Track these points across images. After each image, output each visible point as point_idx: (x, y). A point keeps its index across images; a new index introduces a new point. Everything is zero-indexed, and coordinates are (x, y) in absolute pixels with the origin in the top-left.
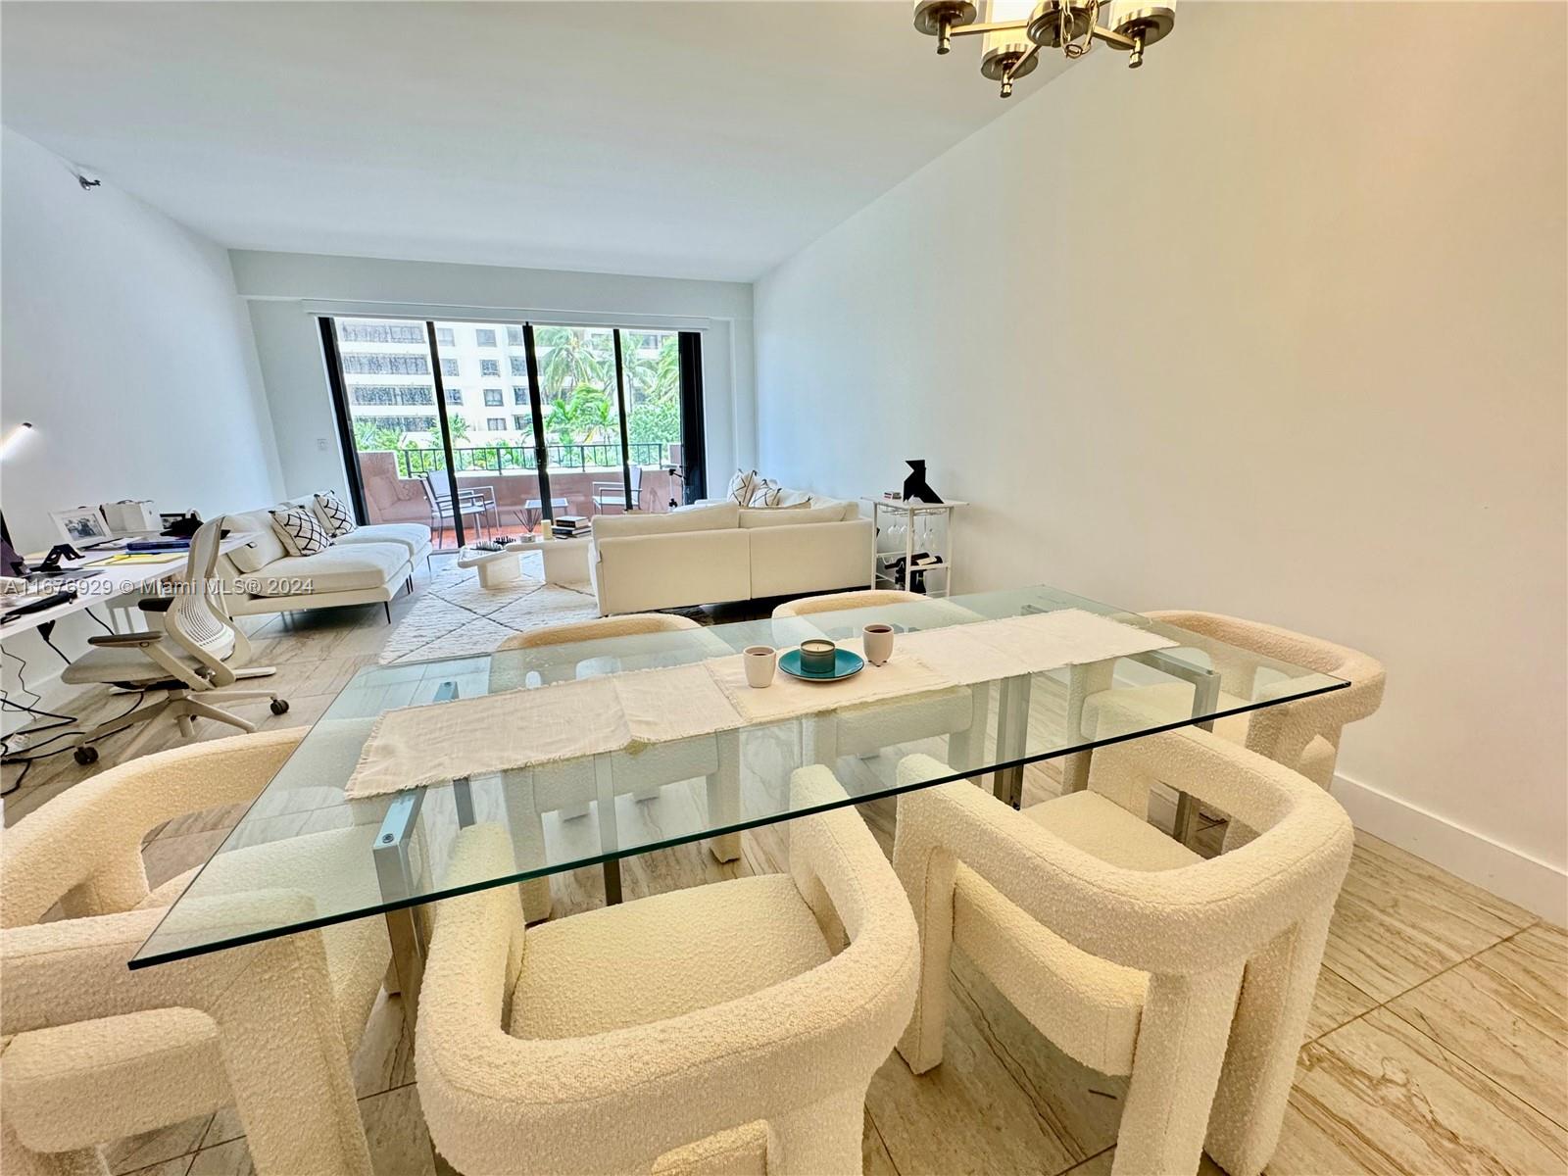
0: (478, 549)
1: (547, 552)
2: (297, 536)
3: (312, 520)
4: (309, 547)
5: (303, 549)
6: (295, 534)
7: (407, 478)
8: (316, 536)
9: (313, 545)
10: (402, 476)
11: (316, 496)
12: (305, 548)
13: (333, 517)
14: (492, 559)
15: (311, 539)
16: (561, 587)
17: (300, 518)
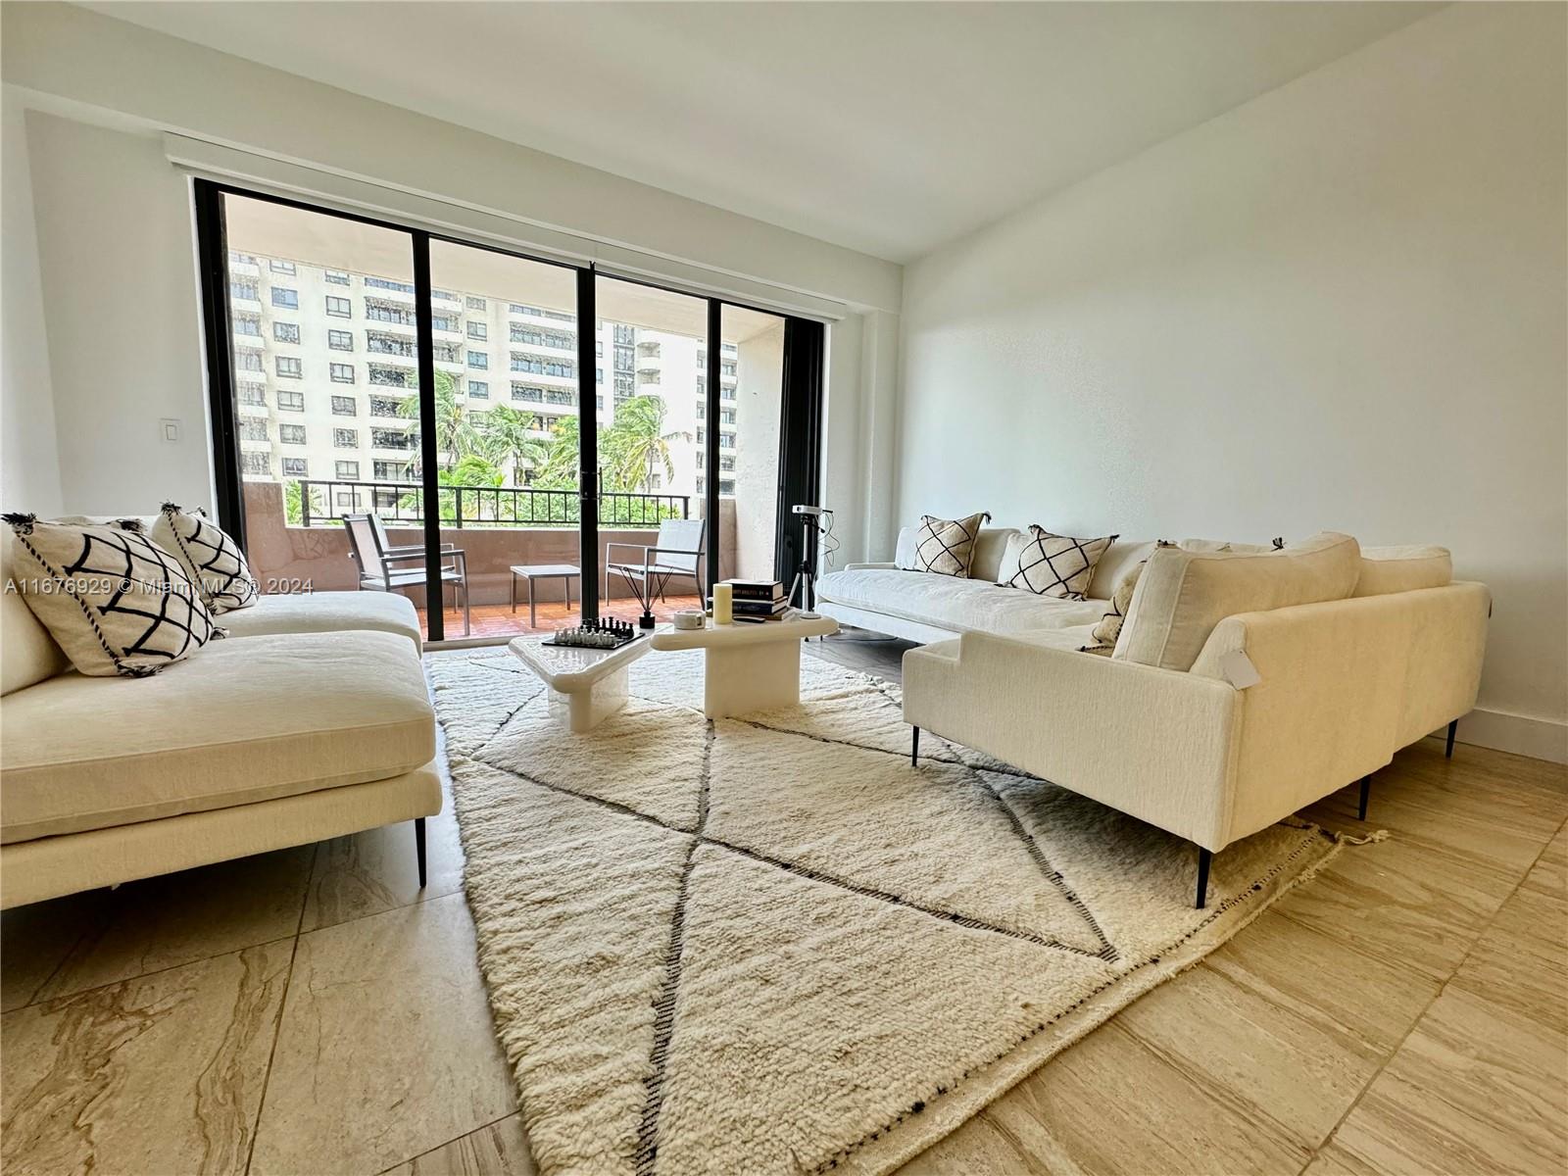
0: (557, 644)
1: (718, 651)
2: (112, 606)
3: (167, 561)
4: (148, 645)
5: (128, 652)
6: (105, 602)
7: (301, 526)
8: (177, 610)
9: (167, 637)
10: (295, 524)
11: (169, 508)
12: (137, 649)
13: (206, 566)
14: (614, 665)
15: (161, 618)
16: (756, 725)
17: (128, 553)
